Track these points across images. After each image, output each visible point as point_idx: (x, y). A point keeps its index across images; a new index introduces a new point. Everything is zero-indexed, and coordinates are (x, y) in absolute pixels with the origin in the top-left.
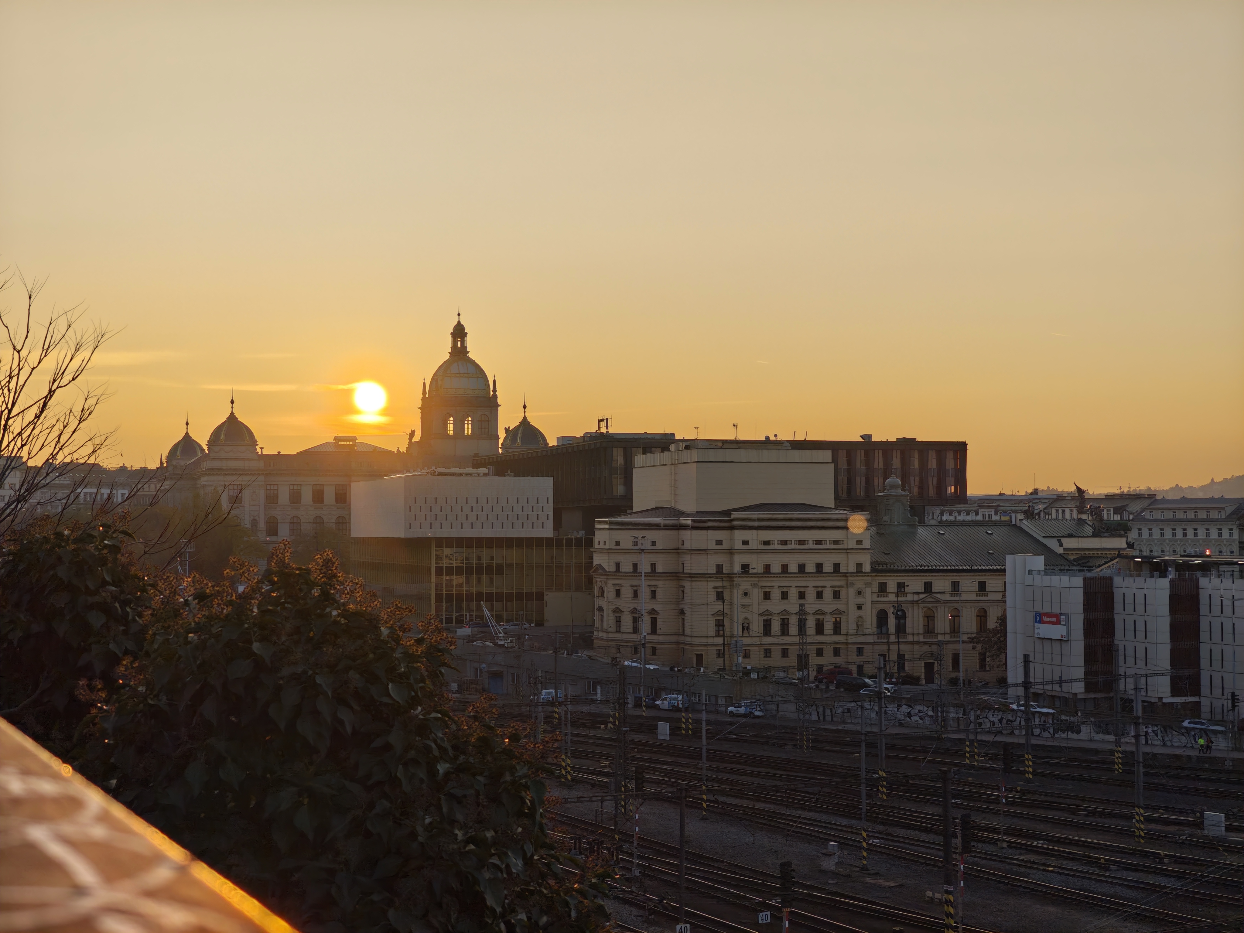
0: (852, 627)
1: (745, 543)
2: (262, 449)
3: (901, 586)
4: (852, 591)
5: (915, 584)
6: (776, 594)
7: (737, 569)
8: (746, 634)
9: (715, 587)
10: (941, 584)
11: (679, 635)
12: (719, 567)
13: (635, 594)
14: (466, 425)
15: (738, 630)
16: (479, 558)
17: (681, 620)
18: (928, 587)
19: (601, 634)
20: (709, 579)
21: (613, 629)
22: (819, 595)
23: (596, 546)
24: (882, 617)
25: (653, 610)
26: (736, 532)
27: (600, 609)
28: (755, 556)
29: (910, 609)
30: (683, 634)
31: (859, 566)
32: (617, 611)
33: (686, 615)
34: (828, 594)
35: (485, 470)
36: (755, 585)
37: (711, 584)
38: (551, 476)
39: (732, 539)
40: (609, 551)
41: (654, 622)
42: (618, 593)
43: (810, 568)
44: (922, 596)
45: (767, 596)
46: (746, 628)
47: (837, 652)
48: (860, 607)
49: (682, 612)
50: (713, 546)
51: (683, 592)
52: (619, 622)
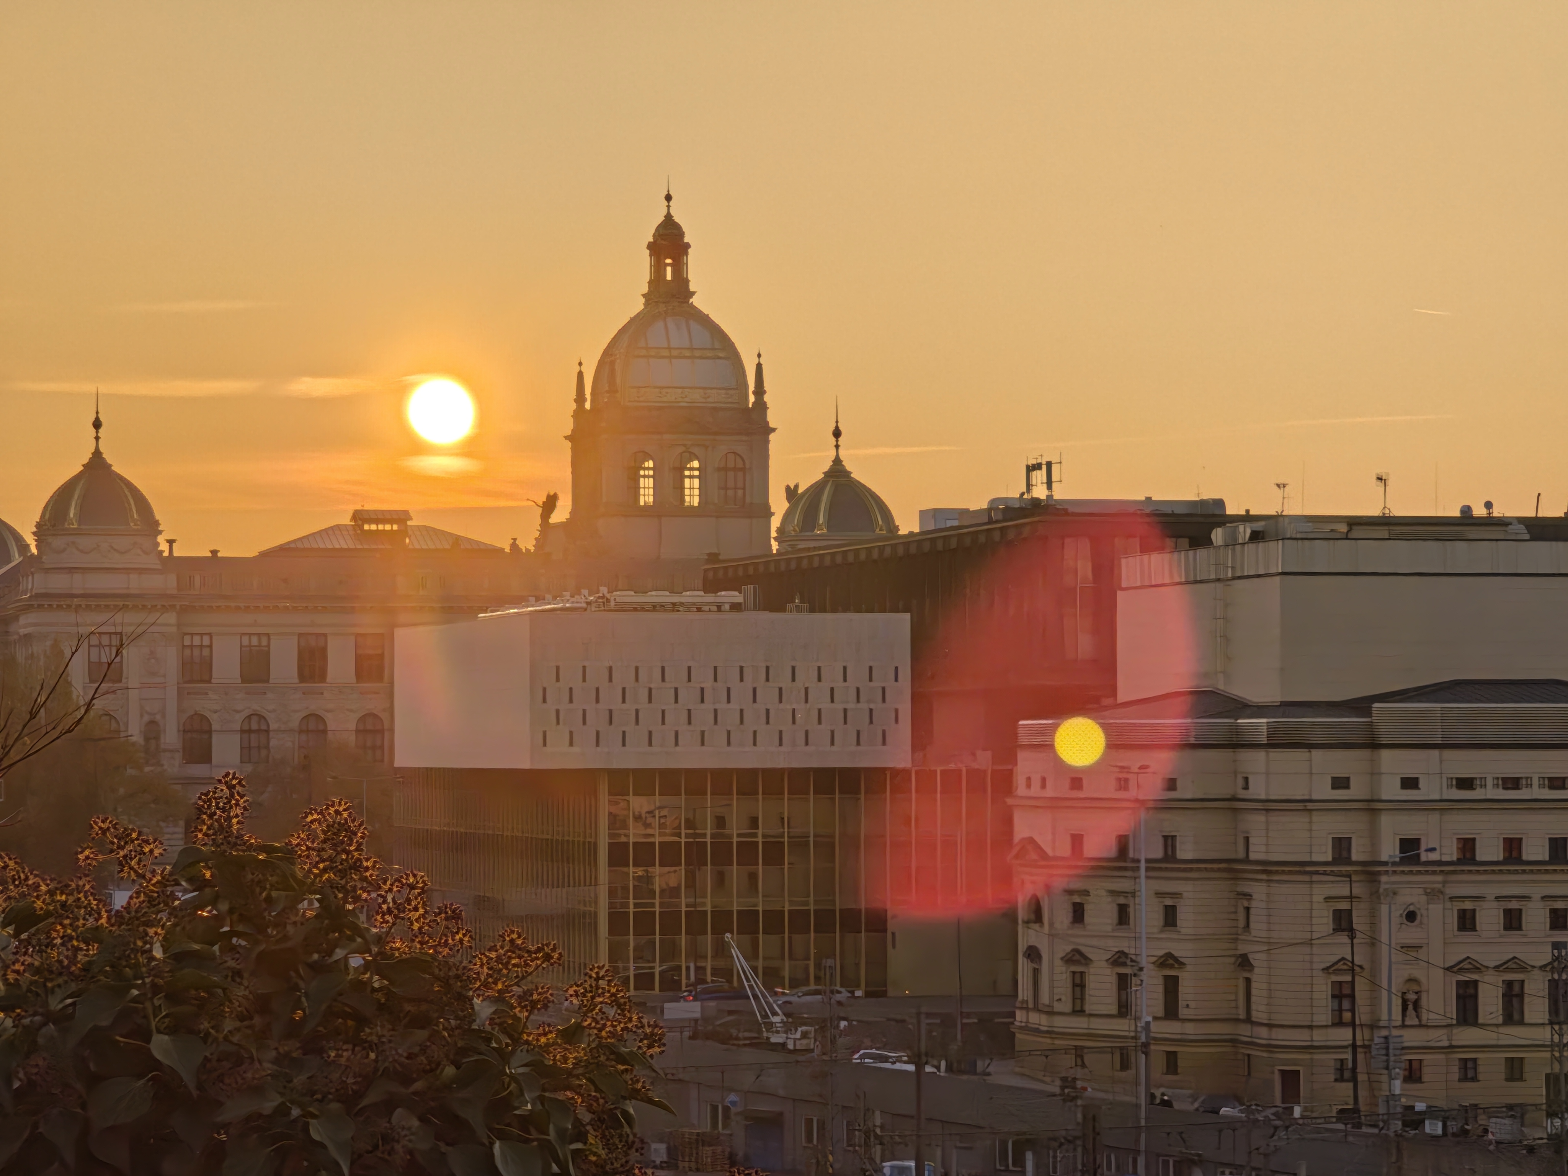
1: (1410, 783)
2: (171, 542)
6: (1490, 917)
7: (1389, 850)
8: (1411, 1020)
9: (1328, 899)
11: (1237, 1020)
12: (1342, 845)
13: (1123, 915)
14: (687, 481)
15: (1390, 1010)
16: (720, 822)
17: (1241, 984)
19: (1035, 1018)
20: (1315, 878)
21: (1067, 1007)
23: (1021, 790)
25: (1169, 955)
26: (1386, 755)
27: (1033, 954)
28: (1435, 818)
30: (1248, 1020)
32: (1077, 958)
33: (1256, 970)
35: (735, 597)
36: (1433, 894)
37: (1320, 892)
38: (905, 611)
39: (1374, 774)
40: (1055, 804)
41: (1171, 986)
42: (1078, 913)
45: (1467, 921)
49: (1244, 962)
50: (1324, 791)
51: (1248, 909)
52: (1082, 986)
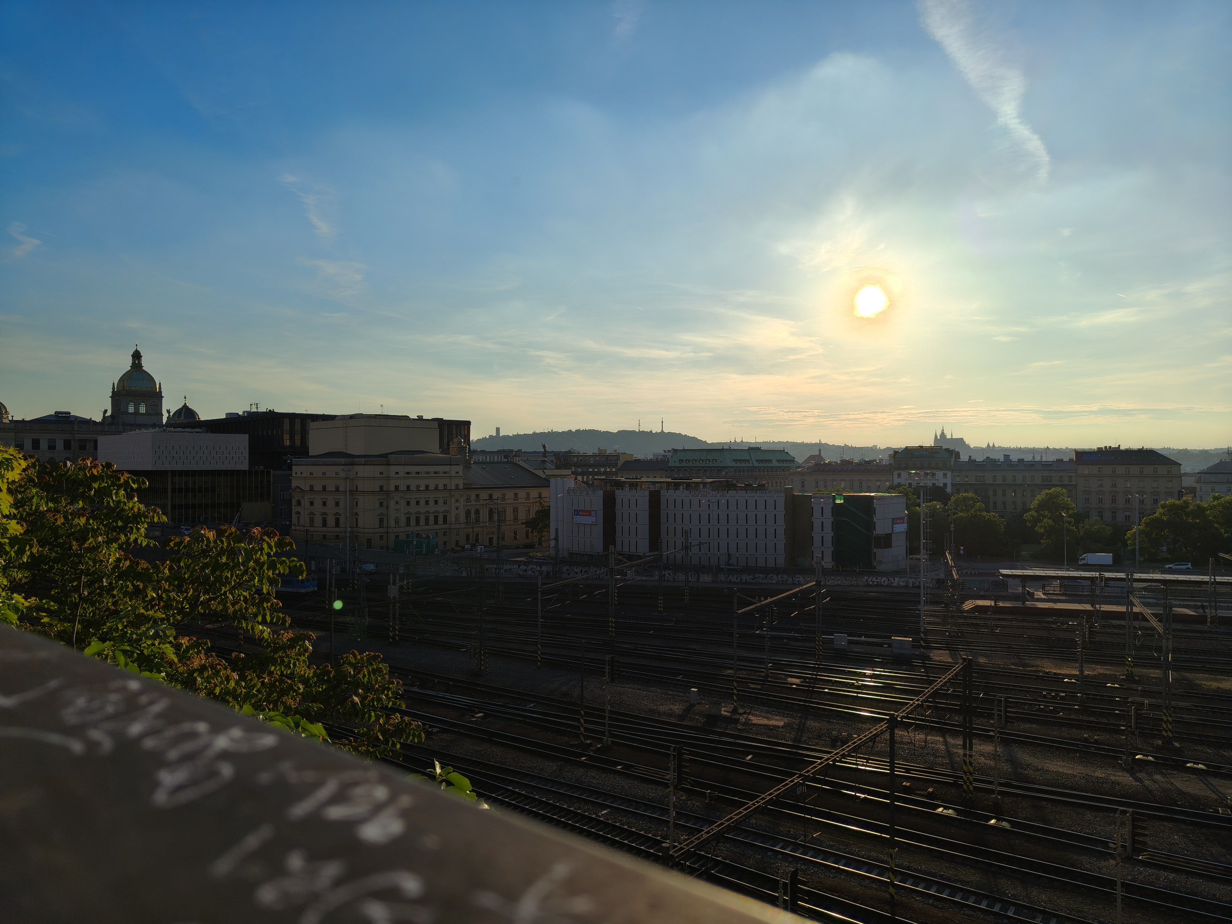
0: (453, 520)
1: (397, 473)
2: (13, 417)
3: (478, 496)
4: (453, 500)
5: (484, 495)
6: (413, 503)
7: (393, 489)
8: (396, 526)
9: (378, 499)
10: (496, 494)
11: (354, 527)
12: (381, 487)
13: (324, 504)
15: (392, 523)
17: (355, 519)
18: (491, 496)
19: (298, 528)
20: (376, 495)
21: (308, 525)
22: (436, 502)
23: (294, 475)
24: (468, 513)
25: (337, 513)
26: (391, 467)
27: (298, 513)
28: (402, 481)
29: (482, 509)
30: (357, 527)
31: (457, 485)
32: (312, 514)
33: (359, 516)
34: (441, 502)
35: (199, 430)
36: (402, 498)
37: (376, 497)
38: (245, 434)
39: (389, 471)
40: (304, 478)
41: (337, 521)
42: (312, 503)
43: (432, 487)
44: (488, 501)
45: (408, 503)
46: (397, 522)
47: (445, 534)
48: (457, 509)
49: (357, 514)
50: (378, 475)
51: (357, 502)
52: (313, 520)
